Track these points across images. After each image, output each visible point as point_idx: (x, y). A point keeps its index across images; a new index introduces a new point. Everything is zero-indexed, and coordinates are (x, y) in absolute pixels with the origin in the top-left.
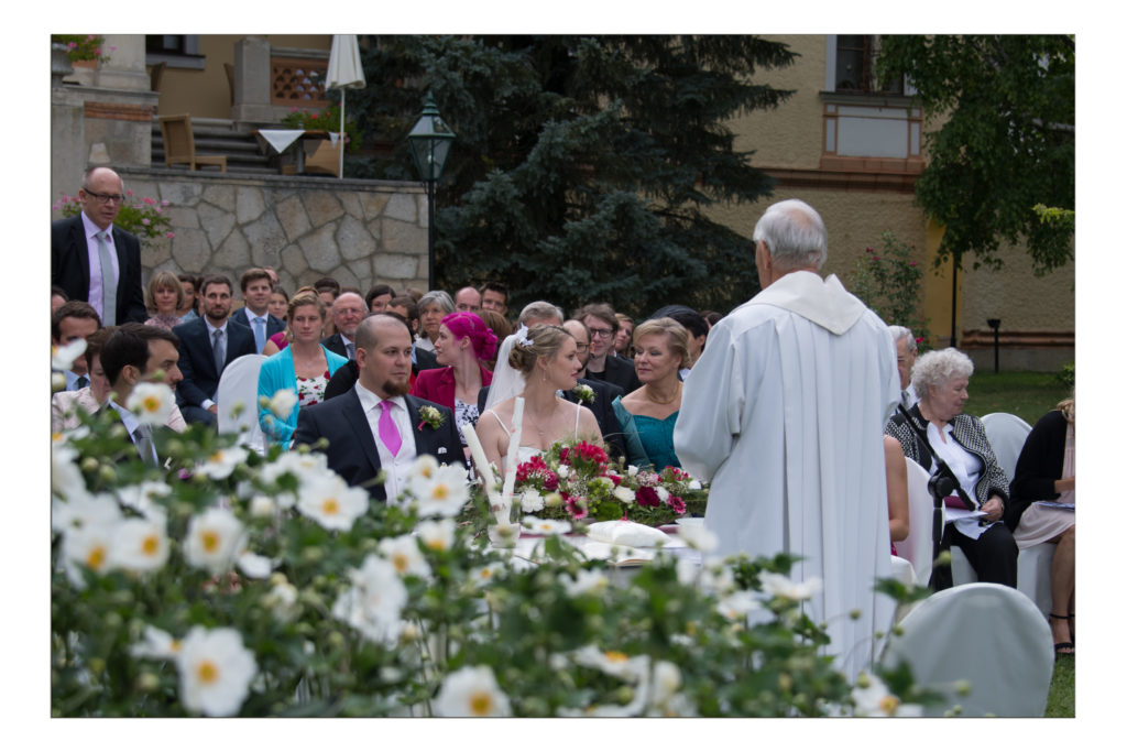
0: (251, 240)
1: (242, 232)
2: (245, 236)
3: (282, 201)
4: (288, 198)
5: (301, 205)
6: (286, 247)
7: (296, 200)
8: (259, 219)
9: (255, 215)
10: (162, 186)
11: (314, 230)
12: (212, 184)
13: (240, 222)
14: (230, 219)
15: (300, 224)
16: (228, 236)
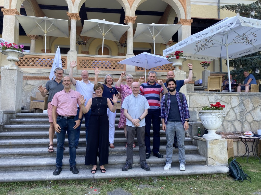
0: (236, 112)
1: (233, 110)
2: (234, 111)
3: (245, 100)
4: (246, 99)
5: (250, 101)
6: (247, 113)
7: (249, 99)
8: (238, 105)
9: (237, 104)
10: (209, 97)
11: (255, 108)
12: (224, 96)
13: (233, 107)
14: (229, 106)
15: (250, 107)
16: (229, 111)
